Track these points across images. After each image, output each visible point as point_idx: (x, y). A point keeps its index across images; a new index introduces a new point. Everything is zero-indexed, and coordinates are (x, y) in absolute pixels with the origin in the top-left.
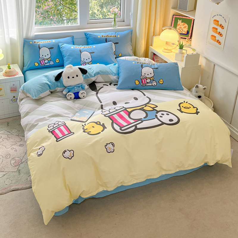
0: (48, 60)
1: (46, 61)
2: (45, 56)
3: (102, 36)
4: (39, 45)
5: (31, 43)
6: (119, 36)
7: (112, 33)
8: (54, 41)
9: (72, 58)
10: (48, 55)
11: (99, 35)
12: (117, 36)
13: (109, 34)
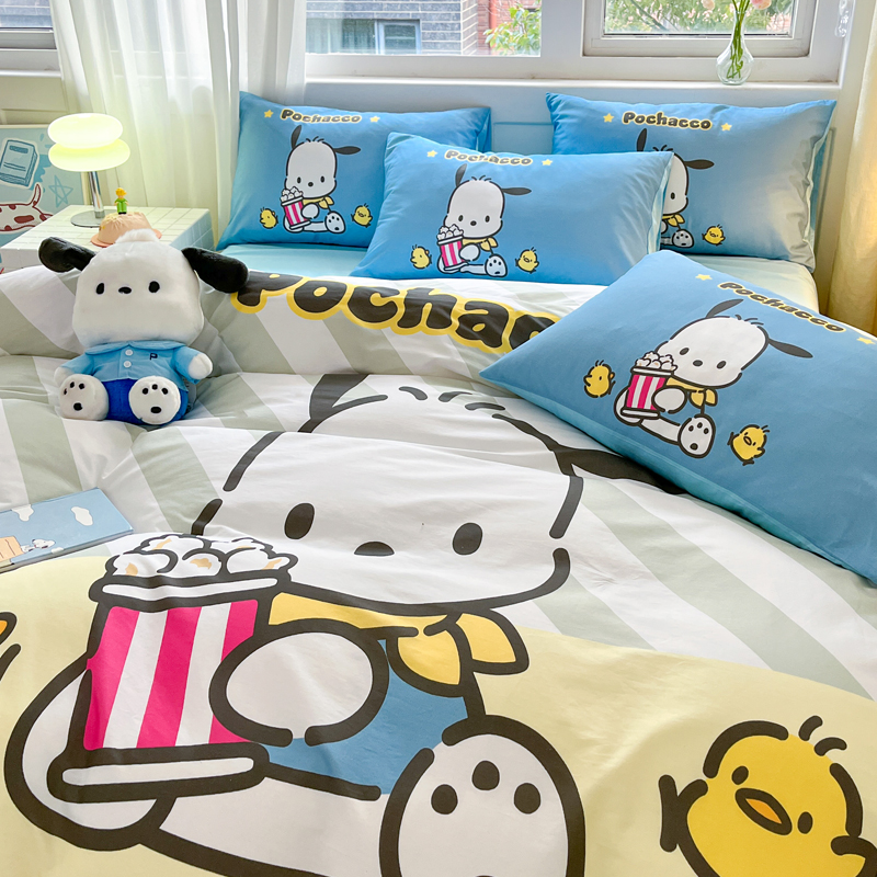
0: (317, 204)
1: (311, 211)
2: (311, 184)
3: (628, 117)
4: (299, 128)
5: (268, 114)
6: (727, 127)
7: (694, 110)
8: (375, 118)
9: (405, 204)
10: (323, 179)
11: (613, 112)
12: (721, 123)
13: (676, 110)
